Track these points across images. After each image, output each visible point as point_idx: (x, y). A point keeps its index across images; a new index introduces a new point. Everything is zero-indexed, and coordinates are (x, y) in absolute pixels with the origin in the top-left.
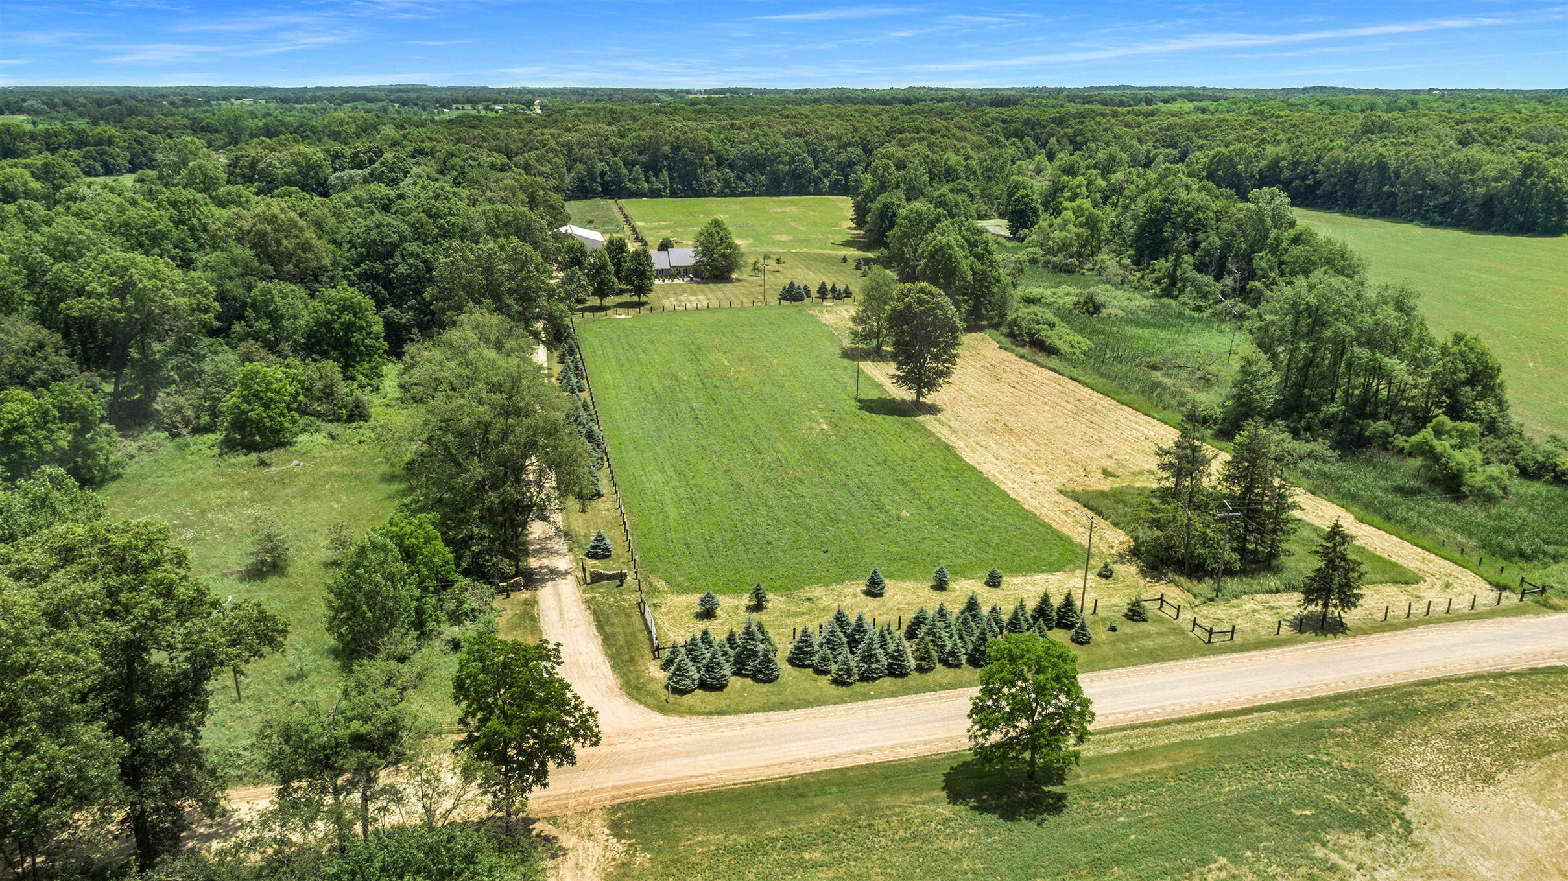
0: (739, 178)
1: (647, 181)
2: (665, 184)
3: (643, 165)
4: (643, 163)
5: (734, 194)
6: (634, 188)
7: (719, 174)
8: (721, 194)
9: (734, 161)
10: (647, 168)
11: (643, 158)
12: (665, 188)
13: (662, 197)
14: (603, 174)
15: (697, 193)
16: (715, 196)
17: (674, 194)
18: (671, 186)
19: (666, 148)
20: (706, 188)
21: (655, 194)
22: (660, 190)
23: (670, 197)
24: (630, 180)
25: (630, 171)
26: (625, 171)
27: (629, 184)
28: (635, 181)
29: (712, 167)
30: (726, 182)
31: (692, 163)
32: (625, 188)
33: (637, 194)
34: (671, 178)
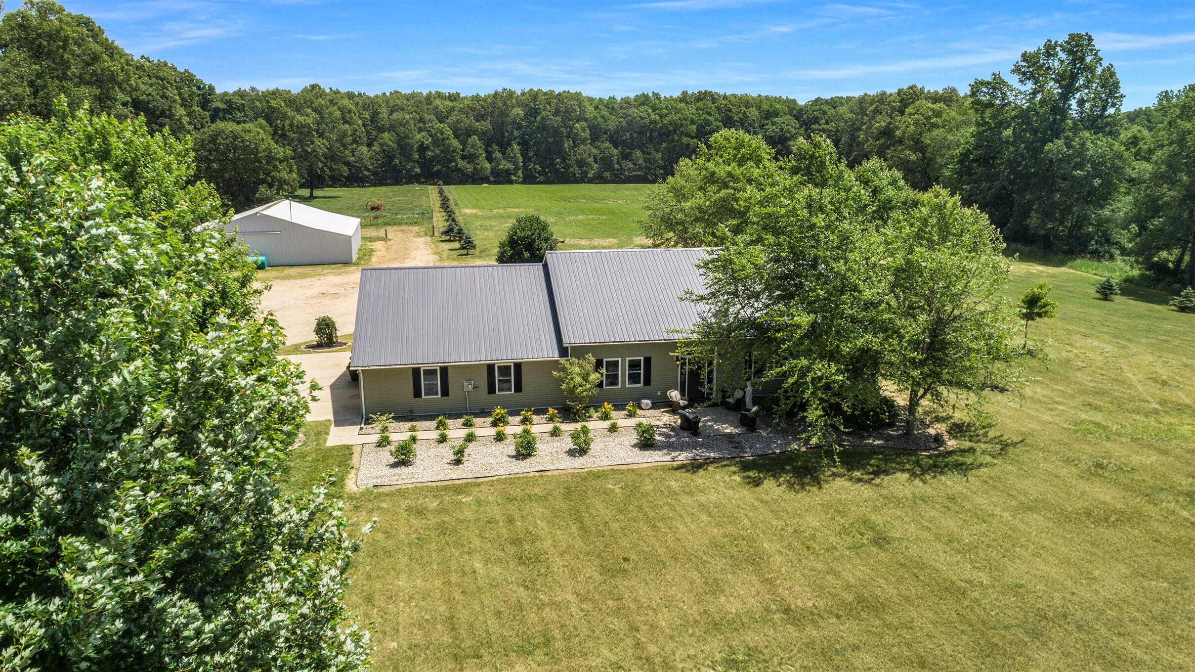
0: (625, 156)
1: (490, 159)
2: (515, 164)
3: (482, 135)
4: (484, 133)
5: (619, 178)
6: (470, 168)
7: (594, 151)
8: (599, 179)
9: (617, 132)
10: (488, 141)
11: (485, 125)
12: (517, 169)
13: (511, 182)
14: (422, 149)
15: (565, 178)
16: (591, 181)
17: (529, 179)
18: (525, 168)
19: (519, 111)
20: (576, 169)
21: (502, 178)
22: (508, 173)
23: (524, 182)
24: (463, 158)
25: (464, 144)
26: (455, 143)
27: (461, 163)
28: (470, 158)
29: (583, 142)
30: (605, 162)
31: (556, 132)
32: (458, 170)
33: (476, 178)
34: (524, 155)
